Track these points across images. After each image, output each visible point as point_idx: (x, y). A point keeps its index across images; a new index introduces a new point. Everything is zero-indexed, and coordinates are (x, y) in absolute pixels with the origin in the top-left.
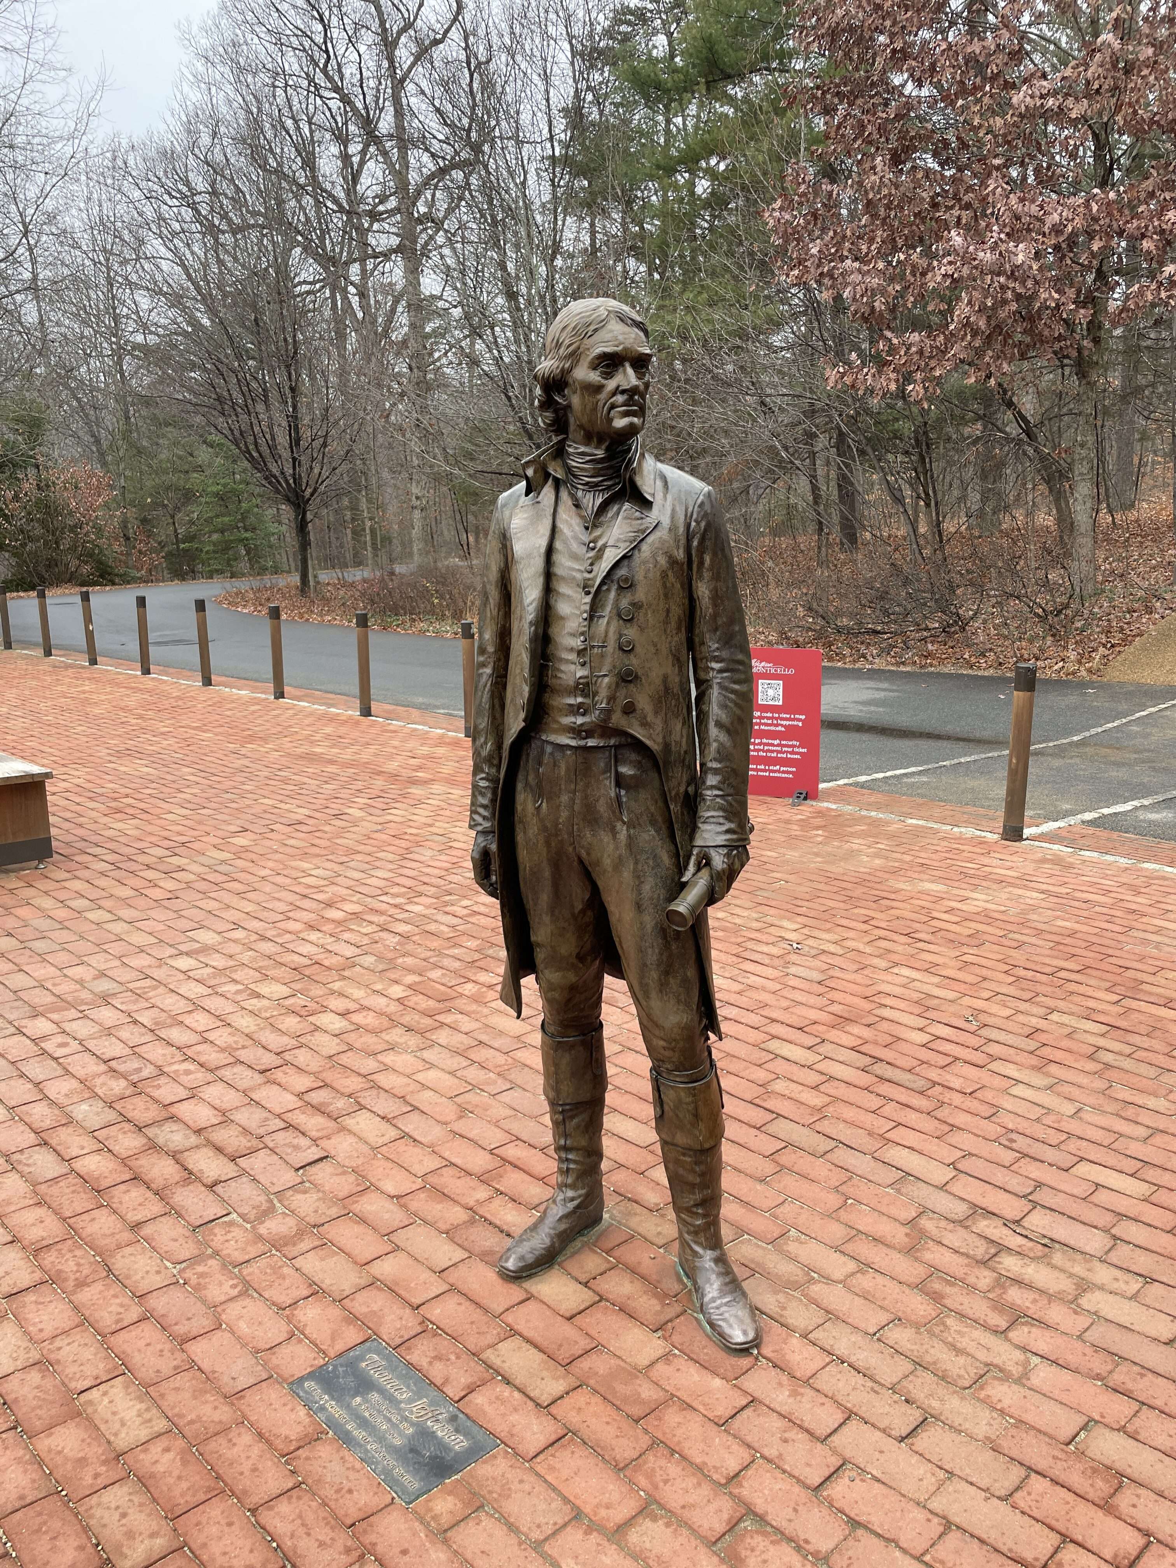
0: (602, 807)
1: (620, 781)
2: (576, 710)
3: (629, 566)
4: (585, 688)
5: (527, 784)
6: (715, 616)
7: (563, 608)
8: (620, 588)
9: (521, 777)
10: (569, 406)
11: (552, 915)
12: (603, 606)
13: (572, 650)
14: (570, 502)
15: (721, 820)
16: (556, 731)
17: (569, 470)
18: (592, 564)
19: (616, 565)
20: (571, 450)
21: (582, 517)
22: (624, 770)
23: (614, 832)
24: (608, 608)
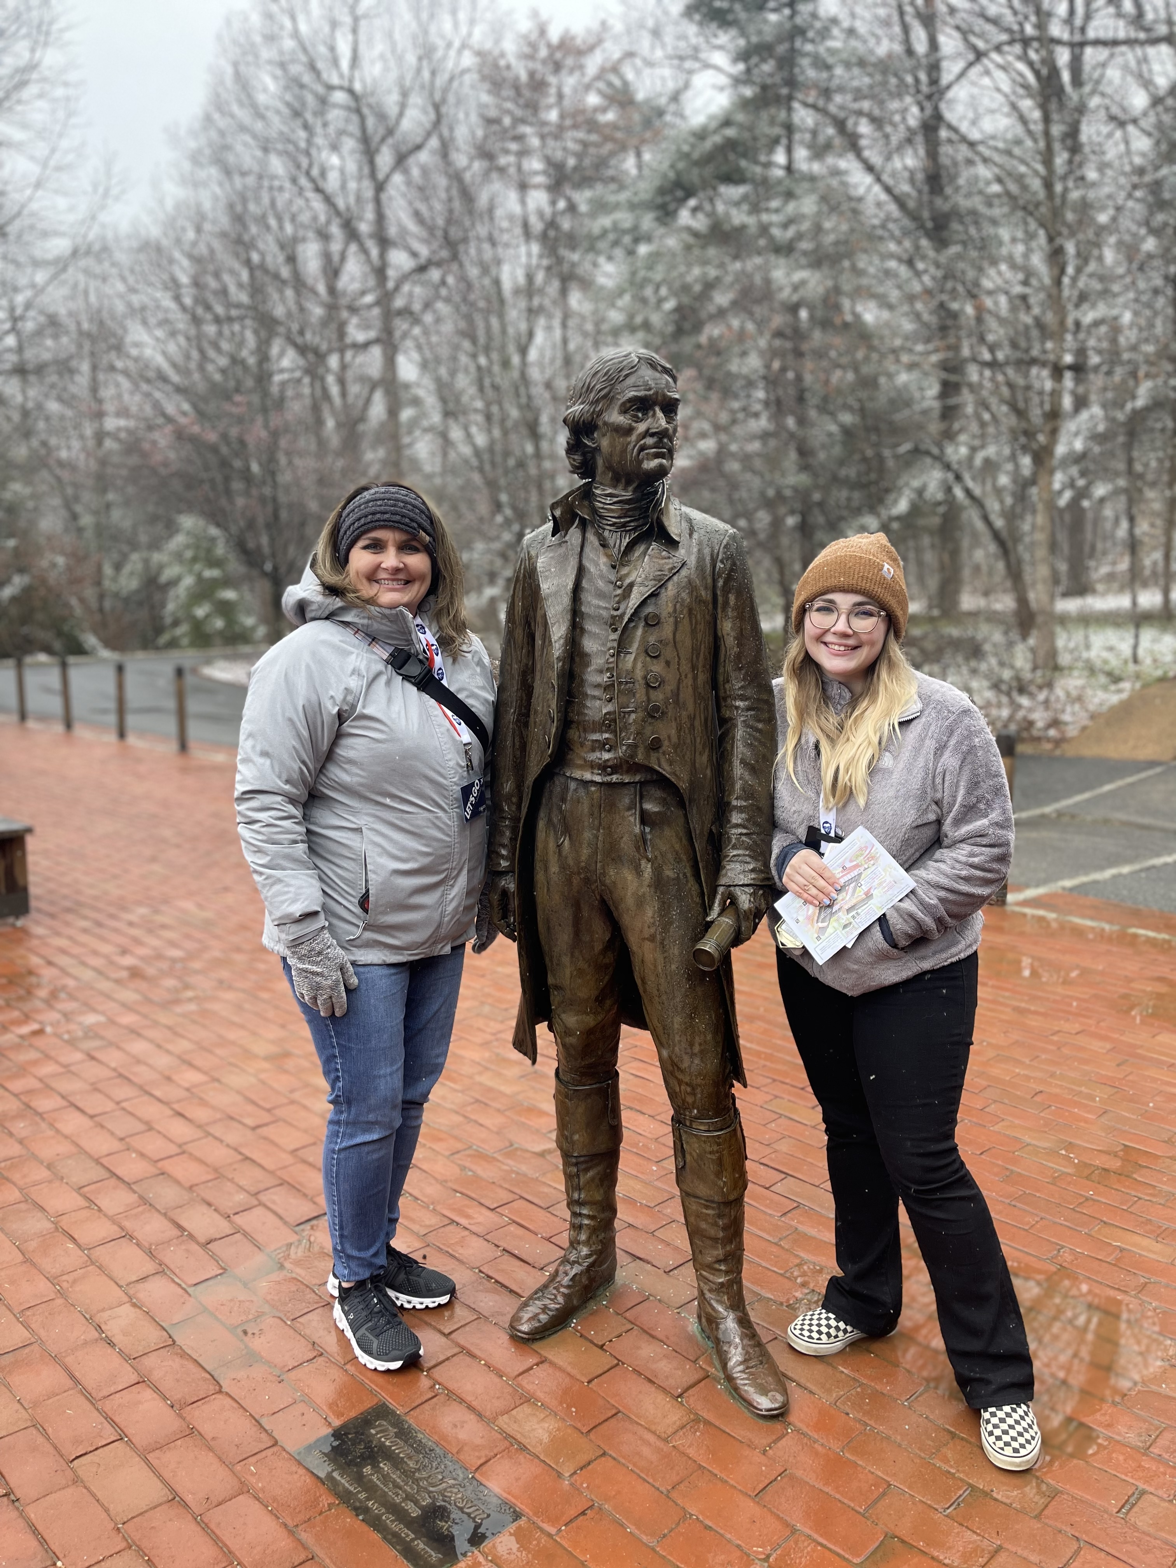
0: (626, 845)
1: (645, 819)
2: (601, 746)
3: (656, 604)
4: (610, 723)
5: (550, 821)
6: (739, 656)
7: (590, 645)
8: (647, 624)
9: (542, 814)
10: (598, 449)
11: (572, 956)
12: (630, 644)
13: (598, 686)
14: (596, 543)
15: (748, 859)
16: (581, 767)
17: (594, 511)
18: (618, 602)
19: (643, 603)
20: (598, 492)
21: (608, 556)
22: (648, 806)
23: (638, 872)
24: (635, 645)
